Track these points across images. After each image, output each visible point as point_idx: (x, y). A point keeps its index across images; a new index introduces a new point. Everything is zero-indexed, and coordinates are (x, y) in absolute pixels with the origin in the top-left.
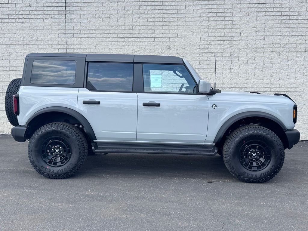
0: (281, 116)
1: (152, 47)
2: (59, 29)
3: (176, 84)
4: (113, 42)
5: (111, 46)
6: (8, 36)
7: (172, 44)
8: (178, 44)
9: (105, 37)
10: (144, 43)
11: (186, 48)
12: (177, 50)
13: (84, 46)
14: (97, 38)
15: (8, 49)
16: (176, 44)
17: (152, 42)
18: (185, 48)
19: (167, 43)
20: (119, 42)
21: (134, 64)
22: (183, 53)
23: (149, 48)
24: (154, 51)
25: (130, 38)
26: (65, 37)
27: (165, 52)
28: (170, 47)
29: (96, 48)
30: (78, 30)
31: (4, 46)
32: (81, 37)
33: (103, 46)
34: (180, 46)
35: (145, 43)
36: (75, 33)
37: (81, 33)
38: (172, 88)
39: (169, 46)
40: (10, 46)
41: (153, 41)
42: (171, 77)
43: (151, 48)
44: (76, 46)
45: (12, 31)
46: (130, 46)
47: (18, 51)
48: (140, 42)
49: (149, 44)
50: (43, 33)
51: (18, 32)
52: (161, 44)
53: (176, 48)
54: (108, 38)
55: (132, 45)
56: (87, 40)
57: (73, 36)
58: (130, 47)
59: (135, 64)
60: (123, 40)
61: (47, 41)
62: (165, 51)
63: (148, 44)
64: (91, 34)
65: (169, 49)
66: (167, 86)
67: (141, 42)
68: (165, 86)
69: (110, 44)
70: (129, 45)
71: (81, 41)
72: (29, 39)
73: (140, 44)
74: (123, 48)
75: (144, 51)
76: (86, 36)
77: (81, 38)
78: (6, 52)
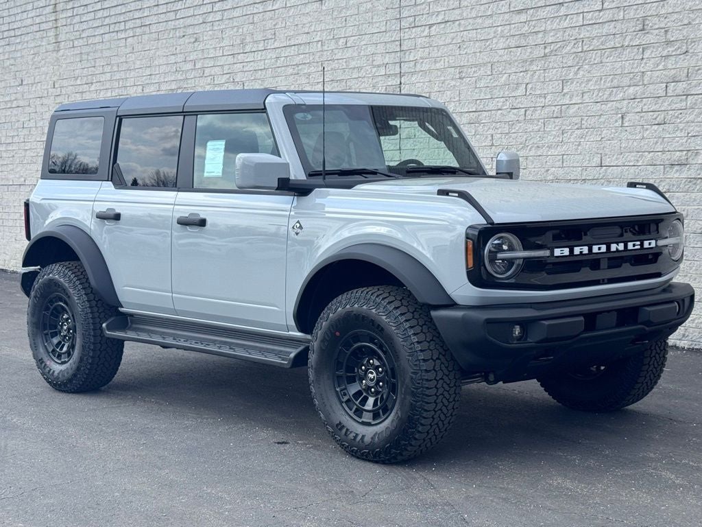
0: (432, 259)
1: (596, 31)
2: (387, 9)
3: (663, 152)
4: (500, 28)
5: (494, 42)
6: (296, 42)
7: (652, 12)
8: (670, 10)
9: (481, 16)
10: (574, 20)
11: (694, 20)
12: (666, 31)
13: (435, 48)
14: (462, 22)
15: (296, 77)
16: (663, 11)
17: (597, 13)
18: (690, 23)
19: (637, 9)
20: (513, 26)
21: (184, 116)
22: (686, 39)
23: (587, 35)
24: (602, 44)
25: (540, 9)
26: (399, 29)
27: (631, 44)
28: (647, 22)
29: (462, 52)
30: (424, 5)
31: (290, 70)
32: (430, 23)
33: (478, 44)
34: (676, 16)
35: (577, 21)
36: (419, 13)
37: (431, 11)
38: (651, 168)
39: (644, 18)
40: (300, 67)
41: (600, 11)
42: (647, 130)
43: (595, 33)
44: (418, 51)
45: (302, 27)
46: (540, 35)
47: (313, 79)
48: (564, 17)
49: (588, 22)
50: (357, 23)
51: (313, 28)
52: (621, 17)
53: (662, 25)
54: (487, 16)
55: (545, 31)
56: (442, 32)
57: (413, 25)
58: (539, 39)
59: (186, 117)
60: (523, 18)
61: (364, 47)
62: (631, 40)
63: (585, 23)
64: (451, 11)
65: (643, 30)
66: (638, 161)
67: (569, 17)
68: (629, 161)
69: (493, 35)
70: (536, 33)
71: (430, 36)
72: (332, 45)
73: (565, 24)
74: (523, 43)
75: (573, 47)
76: (440, 19)
77: (431, 26)
78: (293, 84)
